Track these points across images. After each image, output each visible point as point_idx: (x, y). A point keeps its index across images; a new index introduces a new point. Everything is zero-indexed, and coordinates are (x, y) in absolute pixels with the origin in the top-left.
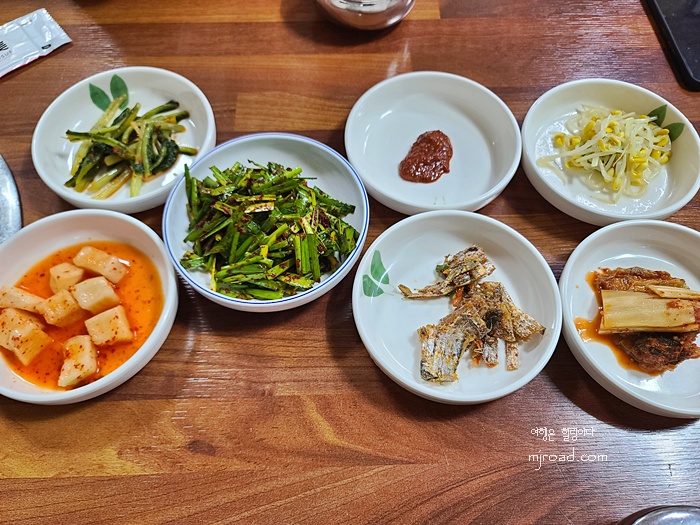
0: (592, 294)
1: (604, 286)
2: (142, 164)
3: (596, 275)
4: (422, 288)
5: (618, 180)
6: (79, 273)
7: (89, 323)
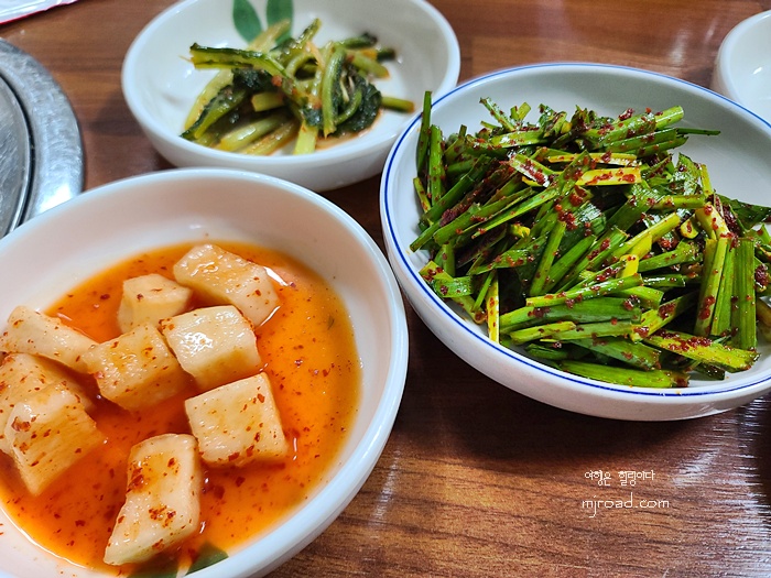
2: (320, 111)
6: (179, 296)
7: (195, 406)
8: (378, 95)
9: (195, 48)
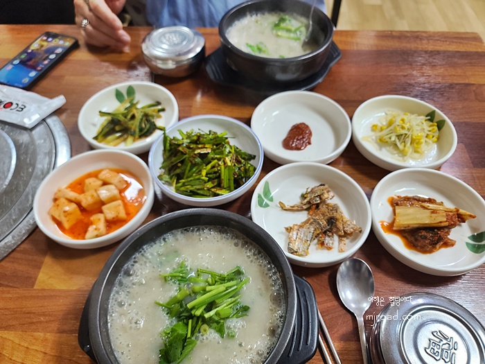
0: (390, 209)
1: (397, 204)
2: (135, 131)
3: (393, 199)
4: (292, 205)
5: (406, 149)
6: (100, 183)
7: (104, 208)
8: (155, 125)
9: (100, 112)
